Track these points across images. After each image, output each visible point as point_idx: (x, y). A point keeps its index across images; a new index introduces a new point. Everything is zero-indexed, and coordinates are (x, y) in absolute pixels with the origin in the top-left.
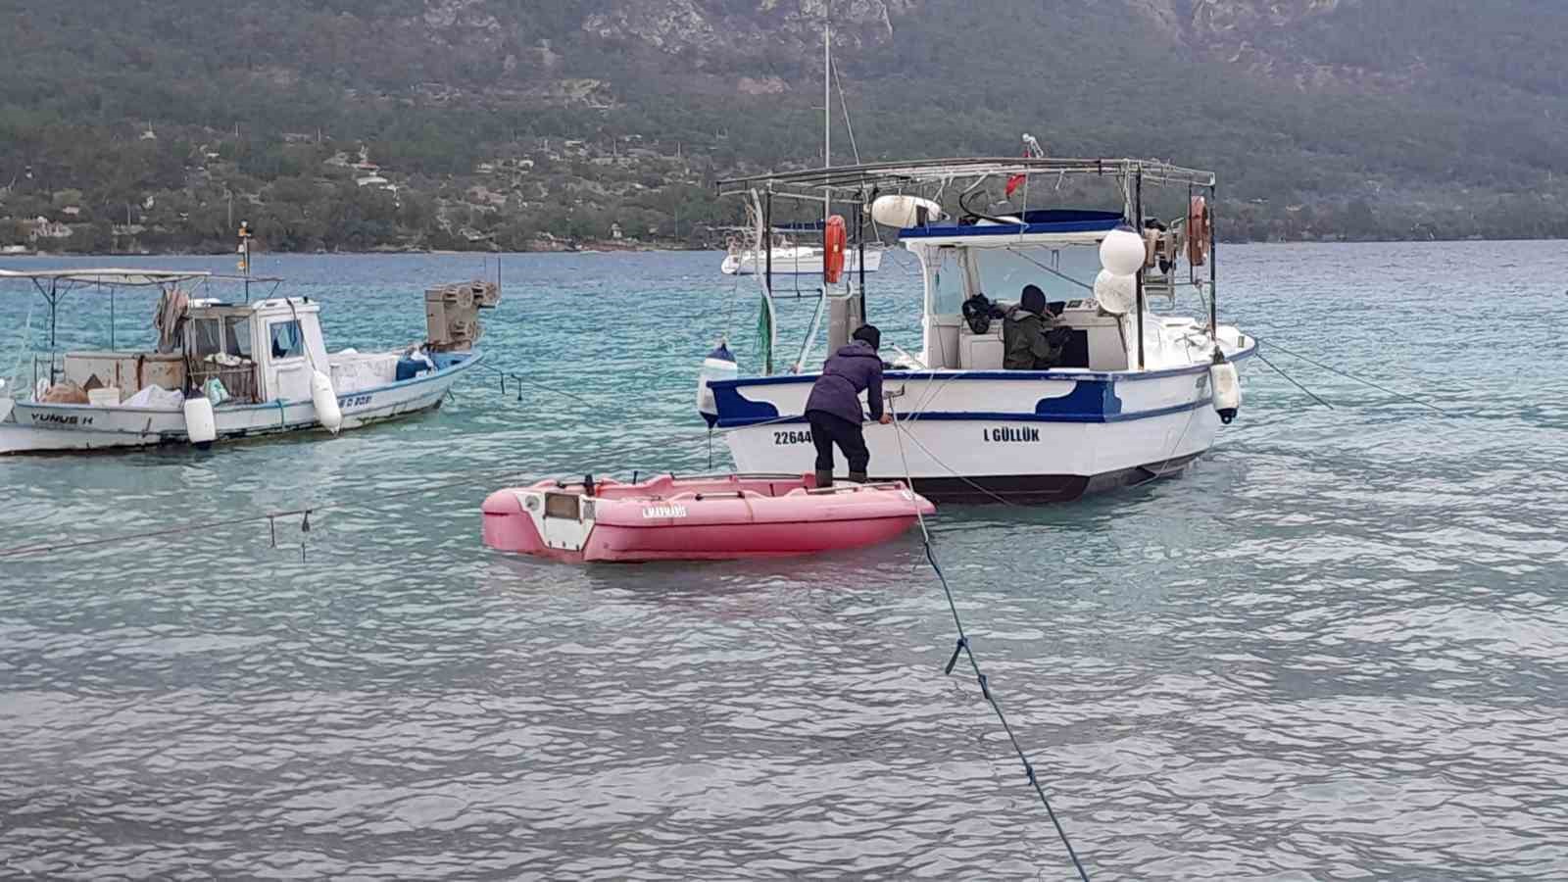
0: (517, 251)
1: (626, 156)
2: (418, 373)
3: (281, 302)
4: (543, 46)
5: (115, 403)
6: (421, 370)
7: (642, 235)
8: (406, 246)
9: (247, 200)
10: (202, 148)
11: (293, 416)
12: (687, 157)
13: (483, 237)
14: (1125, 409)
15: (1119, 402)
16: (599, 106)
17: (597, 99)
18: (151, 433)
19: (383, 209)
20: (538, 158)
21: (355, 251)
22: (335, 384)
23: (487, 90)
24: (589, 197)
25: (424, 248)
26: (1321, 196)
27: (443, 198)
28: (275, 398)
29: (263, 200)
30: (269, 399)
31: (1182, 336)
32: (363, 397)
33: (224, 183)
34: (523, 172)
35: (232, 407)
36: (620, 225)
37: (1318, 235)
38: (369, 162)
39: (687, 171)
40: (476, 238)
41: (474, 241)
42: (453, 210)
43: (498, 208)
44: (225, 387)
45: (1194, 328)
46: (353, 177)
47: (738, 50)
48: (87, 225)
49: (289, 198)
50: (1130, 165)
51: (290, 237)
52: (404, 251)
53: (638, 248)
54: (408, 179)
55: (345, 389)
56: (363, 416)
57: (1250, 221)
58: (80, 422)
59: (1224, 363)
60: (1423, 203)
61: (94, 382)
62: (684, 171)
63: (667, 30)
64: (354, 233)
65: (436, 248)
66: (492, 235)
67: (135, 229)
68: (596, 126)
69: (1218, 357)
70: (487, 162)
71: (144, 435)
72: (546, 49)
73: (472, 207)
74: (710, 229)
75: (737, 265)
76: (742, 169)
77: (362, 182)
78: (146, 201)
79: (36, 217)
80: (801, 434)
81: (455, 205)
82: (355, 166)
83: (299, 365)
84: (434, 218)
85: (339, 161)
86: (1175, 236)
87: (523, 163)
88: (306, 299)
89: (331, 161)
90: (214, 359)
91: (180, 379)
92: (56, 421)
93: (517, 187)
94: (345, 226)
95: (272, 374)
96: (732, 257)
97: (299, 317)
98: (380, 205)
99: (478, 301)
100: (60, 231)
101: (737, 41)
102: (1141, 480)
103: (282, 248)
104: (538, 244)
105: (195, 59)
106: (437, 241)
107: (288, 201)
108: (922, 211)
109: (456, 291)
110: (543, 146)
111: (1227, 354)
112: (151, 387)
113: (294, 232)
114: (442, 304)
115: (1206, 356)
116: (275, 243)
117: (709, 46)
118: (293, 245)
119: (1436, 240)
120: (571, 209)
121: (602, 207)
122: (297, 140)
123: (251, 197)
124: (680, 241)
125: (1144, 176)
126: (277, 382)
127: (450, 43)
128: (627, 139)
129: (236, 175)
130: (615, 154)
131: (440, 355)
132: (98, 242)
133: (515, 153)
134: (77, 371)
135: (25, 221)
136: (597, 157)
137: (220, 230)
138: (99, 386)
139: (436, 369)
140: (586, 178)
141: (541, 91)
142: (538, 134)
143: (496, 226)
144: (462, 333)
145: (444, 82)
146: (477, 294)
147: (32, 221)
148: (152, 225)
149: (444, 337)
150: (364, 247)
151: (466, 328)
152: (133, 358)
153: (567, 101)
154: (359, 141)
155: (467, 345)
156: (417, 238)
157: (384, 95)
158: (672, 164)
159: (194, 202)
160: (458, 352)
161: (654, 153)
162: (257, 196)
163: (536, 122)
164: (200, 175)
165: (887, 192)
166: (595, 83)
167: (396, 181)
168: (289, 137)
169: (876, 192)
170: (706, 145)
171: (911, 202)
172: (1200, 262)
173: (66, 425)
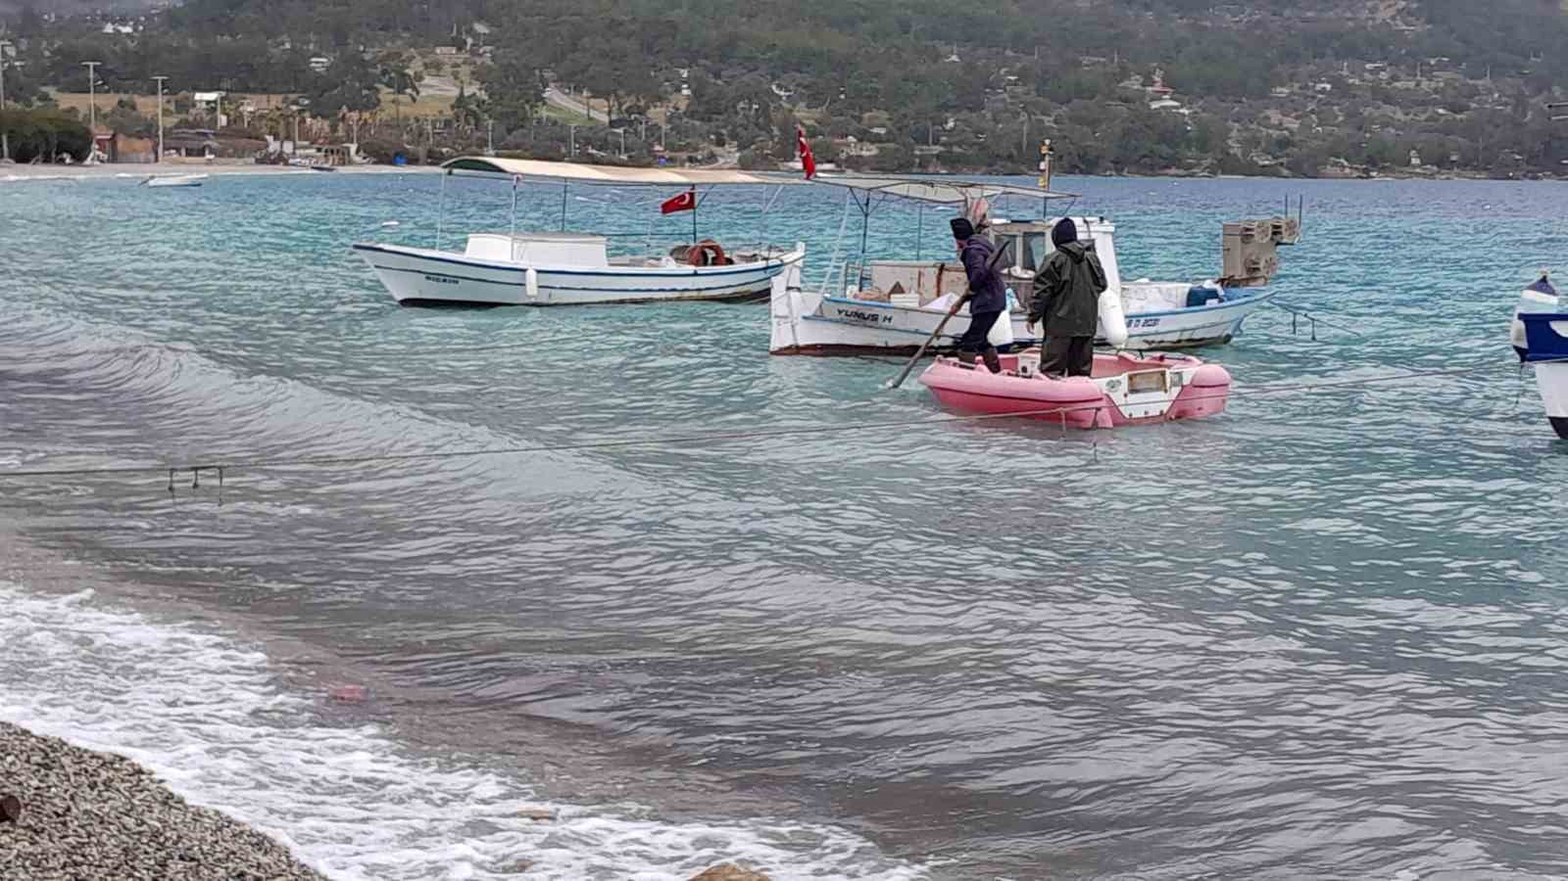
0: (1307, 177)
1: (1429, 80)
2: (1209, 302)
5: (915, 305)
6: (1212, 298)
7: (1442, 163)
8: (1195, 170)
9: (1042, 121)
10: (1002, 72)
12: (1496, 81)
13: (1273, 163)
16: (1403, 27)
17: (1403, 20)
19: (1174, 132)
20: (1338, 82)
21: (1144, 174)
22: (1125, 305)
23: (1287, 13)
24: (1387, 123)
25: (1213, 171)
27: (1235, 121)
29: (1057, 123)
32: (1151, 319)
33: (1021, 105)
34: (1320, 96)
36: (1419, 152)
38: (1164, 86)
39: (1496, 95)
40: (1267, 162)
41: (1264, 166)
42: (1245, 134)
43: (1291, 132)
44: (1017, 297)
46: (1146, 99)
48: (891, 145)
49: (1081, 121)
51: (1082, 159)
52: (1193, 175)
53: (1437, 176)
54: (1202, 103)
55: (1134, 311)
56: (1150, 338)
58: (880, 320)
61: (898, 289)
62: (1492, 95)
64: (1145, 156)
65: (1224, 173)
66: (1284, 160)
67: (937, 149)
68: (1400, 49)
70: (1282, 86)
73: (1265, 131)
74: (1518, 157)
76: (1557, 94)
77: (1155, 105)
78: (946, 123)
79: (847, 136)
81: (1247, 129)
82: (1150, 89)
84: (1225, 142)
85: (1134, 83)
87: (1319, 87)
89: (1126, 84)
92: (860, 318)
93: (1312, 112)
94: (1136, 149)
98: (1172, 129)
99: (1278, 238)
100: (868, 150)
103: (1074, 170)
104: (1331, 170)
106: (1227, 165)
107: (1082, 124)
109: (1255, 225)
110: (1342, 70)
112: (949, 293)
113: (1085, 154)
114: (1239, 238)
116: (1069, 163)
118: (1083, 167)
120: (1368, 135)
121: (1400, 132)
122: (1093, 64)
123: (1045, 118)
124: (1484, 170)
128: (1433, 62)
129: (1033, 97)
130: (1419, 78)
131: (1233, 290)
132: (902, 162)
133: (1311, 76)
134: (883, 277)
135: (837, 141)
136: (1397, 81)
137: (1015, 152)
138: (902, 291)
139: (1229, 300)
140: (1385, 102)
141: (1344, 12)
142: (1338, 56)
143: (1288, 151)
144: (1258, 269)
145: (1242, 5)
146: (1276, 230)
147: (844, 141)
148: (951, 145)
149: (1239, 273)
150: (1152, 169)
151: (1262, 265)
152: (934, 266)
153: (1370, 23)
154: (1155, 64)
155: (1262, 281)
156: (1206, 163)
157: (1181, 18)
158: (1480, 88)
159: (992, 123)
160: (1252, 287)
161: (1461, 77)
162: (1051, 119)
163: (1336, 44)
164: (1000, 96)
166: (1402, 4)
167: (1190, 104)
168: (1086, 60)
170: (1519, 69)
173: (868, 322)
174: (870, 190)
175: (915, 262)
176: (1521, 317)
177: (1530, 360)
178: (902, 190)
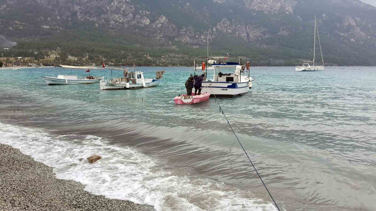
0: (167, 67)
2: (155, 81)
3: (139, 72)
5: (119, 83)
7: (181, 65)
8: (153, 66)
10: (129, 54)
11: (140, 85)
12: (187, 55)
14: (238, 87)
16: (176, 49)
18: (123, 87)
19: (150, 61)
20: (169, 55)
22: (145, 82)
23: (163, 47)
24: (175, 60)
25: (155, 66)
26: (264, 61)
30: (137, 83)
31: (245, 78)
32: (148, 84)
34: (167, 57)
35: (132, 84)
36: (179, 64)
38: (149, 56)
41: (161, 65)
43: (164, 61)
44: (132, 82)
45: (247, 77)
48: (115, 63)
50: (240, 57)
55: (146, 83)
56: (148, 86)
58: (115, 85)
60: (277, 62)
61: (117, 81)
62: (186, 57)
63: (185, 40)
64: (147, 64)
66: (163, 65)
67: (121, 63)
68: (176, 52)
69: (249, 81)
70: (163, 56)
72: (170, 42)
73: (161, 61)
77: (148, 58)
78: (122, 60)
79: (109, 62)
81: (159, 61)
82: (147, 56)
83: (141, 80)
84: (157, 62)
85: (145, 55)
88: (141, 72)
90: (131, 79)
91: (126, 81)
92: (112, 85)
93: (167, 59)
95: (138, 81)
97: (141, 74)
100: (112, 64)
101: (193, 41)
102: (240, 95)
103: (138, 66)
104: (169, 66)
105: (128, 43)
106: (157, 65)
107: (139, 60)
108: (214, 62)
109: (160, 72)
111: (251, 80)
112: (123, 82)
113: (140, 64)
114: (158, 73)
115: (248, 81)
117: (190, 42)
120: (173, 62)
121: (177, 61)
123: (135, 60)
125: (242, 59)
127: (159, 41)
128: (180, 53)
129: (133, 57)
130: (178, 55)
132: (116, 65)
133: (166, 55)
134: (115, 80)
136: (176, 55)
139: (157, 81)
140: (175, 58)
141: (170, 47)
142: (169, 52)
145: (158, 46)
146: (162, 72)
148: (123, 63)
149: (158, 77)
151: (161, 76)
152: (121, 78)
153: (173, 48)
154: (148, 53)
157: (151, 48)
159: (128, 60)
160: (160, 79)
161: (183, 55)
164: (129, 57)
165: (210, 60)
166: (176, 46)
167: (152, 58)
168: (139, 53)
169: (209, 60)
170: (189, 54)
171: (213, 61)
172: (248, 69)
174: (112, 69)
175: (118, 78)
178: (116, 69)
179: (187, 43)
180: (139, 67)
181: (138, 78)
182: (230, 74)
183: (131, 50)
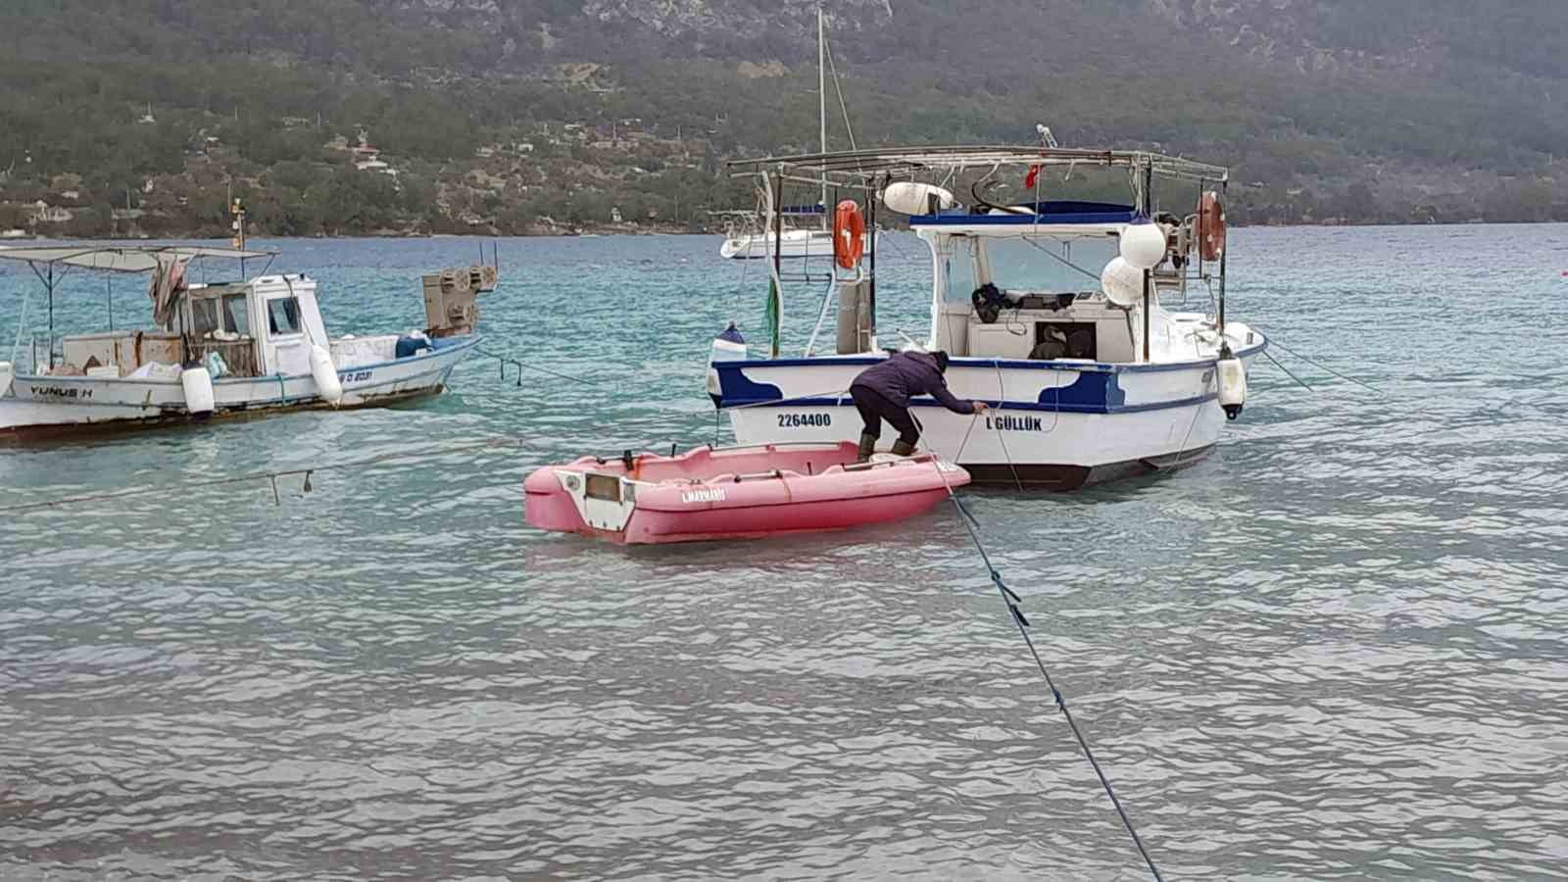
0: (516, 235)
1: (625, 140)
2: (418, 352)
3: (278, 279)
4: (542, 30)
5: (115, 376)
6: (420, 348)
7: (642, 219)
8: (406, 230)
9: (247, 184)
10: (201, 132)
11: (294, 390)
12: (686, 141)
13: (482, 222)
14: (1129, 401)
15: (1123, 393)
16: (597, 89)
17: (596, 83)
18: (152, 406)
19: (383, 193)
20: (538, 143)
21: (354, 235)
22: (336, 361)
23: (486, 74)
24: (588, 181)
25: (424, 231)
26: (1321, 179)
27: (442, 181)
28: (274, 373)
29: (263, 185)
30: (268, 373)
31: (1192, 331)
32: (362, 373)
33: (223, 167)
34: (523, 156)
35: (232, 380)
36: (619, 209)
37: (1319, 218)
38: (369, 146)
39: (687, 154)
40: (476, 221)
41: (474, 225)
42: (452, 194)
43: (498, 193)
44: (224, 360)
45: (1204, 324)
46: (353, 161)
47: (739, 34)
48: (85, 209)
49: (288, 183)
50: (1141, 156)
51: (290, 221)
52: (404, 235)
53: (639, 232)
54: (408, 163)
55: (344, 366)
56: (364, 392)
57: (1250, 205)
58: (79, 395)
59: (1231, 358)
60: (1425, 186)
61: (93, 362)
62: (684, 154)
63: (667, 14)
64: (354, 217)
65: (434, 232)
66: (493, 219)
67: (135, 213)
68: (596, 110)
69: (1225, 353)
70: (487, 146)
71: (144, 407)
72: (546, 33)
73: (472, 191)
74: (710, 213)
75: (736, 249)
76: (742, 153)
77: (362, 166)
78: (145, 185)
79: (36, 201)
80: (804, 416)
81: (454, 189)
82: (355, 150)
83: (297, 341)
84: (434, 201)
85: (339, 144)
86: (1188, 231)
87: (522, 147)
88: (302, 276)
89: (331, 144)
90: (212, 336)
91: (180, 354)
92: (57, 394)
93: (517, 171)
94: (345, 210)
95: (272, 351)
96: (731, 241)
97: (295, 293)
98: (380, 189)
99: (477, 285)
100: (60, 215)
101: (738, 26)
102: (1144, 473)
103: (280, 232)
104: (538, 228)
105: (195, 43)
106: (436, 224)
107: (288, 185)
108: (933, 199)
109: (453, 275)
110: (543, 130)
111: (1234, 351)
112: (151, 363)
113: (294, 216)
114: (439, 289)
115: (1213, 352)
116: (274, 227)
117: (709, 29)
118: (292, 228)
119: (1437, 223)
120: (571, 193)
121: (601, 191)
122: (296, 124)
123: (250, 180)
124: (680, 225)
125: (1154, 169)
126: (276, 359)
127: (451, 27)
128: (627, 123)
129: (235, 159)
130: (615, 138)
131: (440, 340)
132: (98, 226)
133: (513, 137)
134: (76, 352)
135: (25, 206)
136: (596, 141)
137: (220, 215)
138: (98, 364)
139: (436, 349)
140: (585, 162)
141: (541, 74)
142: (537, 118)
143: (495, 210)
144: (461, 318)
145: (443, 66)
146: (475, 278)
147: (31, 206)
148: (152, 209)
149: (443, 323)
150: (363, 231)
151: (465, 312)
152: (131, 336)
153: (566, 85)
154: (359, 125)
155: (466, 329)
156: (415, 222)
157: (383, 79)
158: (672, 147)
159: (195, 185)
160: (458, 335)
161: (653, 137)
162: (256, 180)
163: (536, 106)
164: (200, 159)
165: (900, 180)
166: (595, 67)
167: (396, 165)
168: (288, 121)
169: (889, 179)
170: (706, 129)
171: (924, 190)
172: (1211, 258)
173: (66, 398)
174: (51, 262)
175: (108, 334)
176: (714, 365)
177: (725, 406)
178: (87, 259)
179: (690, 36)
180: (290, 240)
181: (274, 329)
182: (1065, 300)
183: (217, 104)
